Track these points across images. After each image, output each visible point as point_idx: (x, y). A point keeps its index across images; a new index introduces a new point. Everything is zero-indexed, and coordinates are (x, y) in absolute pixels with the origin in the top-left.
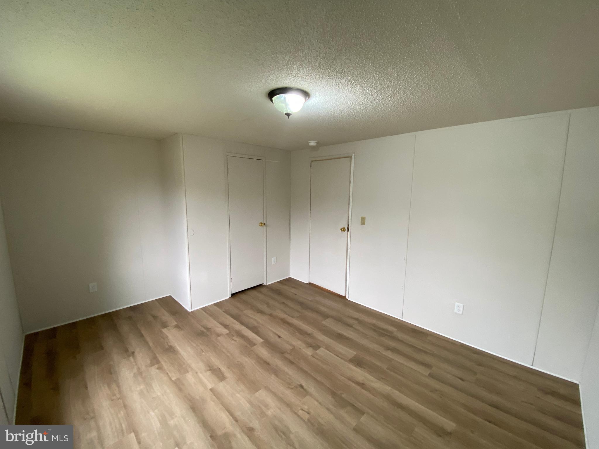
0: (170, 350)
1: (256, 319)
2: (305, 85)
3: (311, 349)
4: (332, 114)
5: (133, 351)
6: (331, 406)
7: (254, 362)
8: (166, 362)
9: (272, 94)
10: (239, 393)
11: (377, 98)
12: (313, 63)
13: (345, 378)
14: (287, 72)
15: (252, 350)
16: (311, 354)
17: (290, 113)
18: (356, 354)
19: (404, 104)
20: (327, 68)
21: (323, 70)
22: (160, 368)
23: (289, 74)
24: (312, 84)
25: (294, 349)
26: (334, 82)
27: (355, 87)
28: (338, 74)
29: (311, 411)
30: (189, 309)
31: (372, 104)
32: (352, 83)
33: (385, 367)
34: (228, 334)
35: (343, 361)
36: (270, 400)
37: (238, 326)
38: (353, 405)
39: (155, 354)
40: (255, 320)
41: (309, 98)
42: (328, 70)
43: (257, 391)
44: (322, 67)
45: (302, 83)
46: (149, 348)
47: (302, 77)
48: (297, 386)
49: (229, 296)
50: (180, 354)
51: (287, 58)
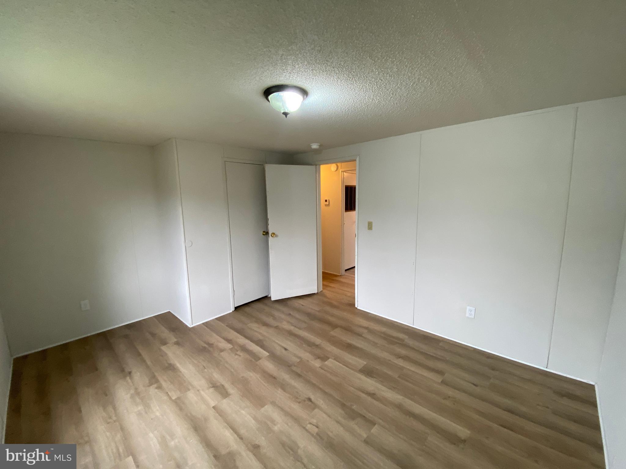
0: (170, 368)
1: (261, 331)
2: (302, 82)
3: (318, 360)
4: (332, 113)
5: (130, 370)
6: (340, 418)
7: (259, 377)
8: (165, 381)
9: (268, 92)
10: (243, 410)
11: (378, 95)
12: (308, 57)
13: (355, 388)
14: (282, 68)
15: (257, 365)
16: (319, 366)
17: (288, 112)
18: (365, 365)
19: (406, 101)
20: (324, 62)
21: (320, 65)
22: (160, 387)
23: (284, 70)
24: (309, 81)
25: (302, 362)
26: (332, 78)
27: (355, 83)
28: (336, 69)
29: (320, 425)
30: (190, 325)
31: (373, 101)
32: (350, 79)
33: (396, 376)
34: (231, 349)
35: (352, 371)
36: (276, 416)
37: (242, 340)
38: (364, 417)
39: (153, 373)
40: (260, 333)
41: (306, 97)
42: (325, 65)
43: (263, 406)
44: (318, 61)
45: (299, 80)
46: (148, 367)
47: (298, 73)
48: (305, 399)
49: (232, 309)
50: (181, 372)
51: (281, 52)
